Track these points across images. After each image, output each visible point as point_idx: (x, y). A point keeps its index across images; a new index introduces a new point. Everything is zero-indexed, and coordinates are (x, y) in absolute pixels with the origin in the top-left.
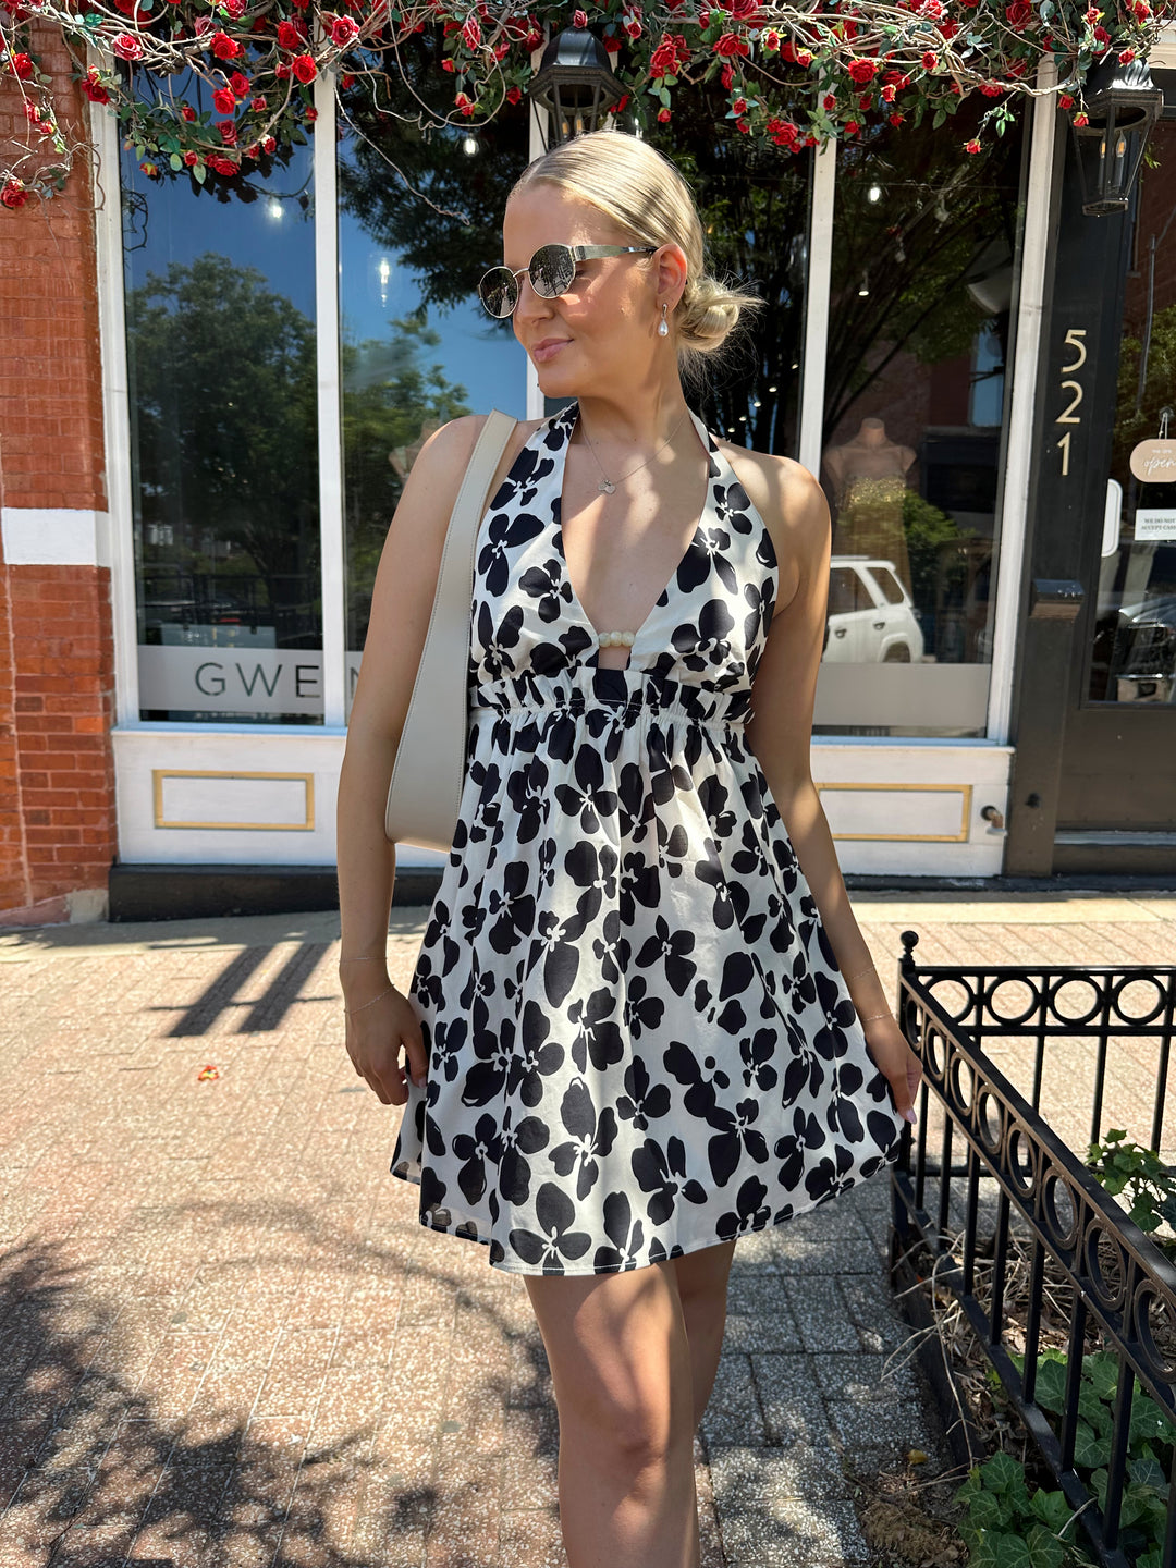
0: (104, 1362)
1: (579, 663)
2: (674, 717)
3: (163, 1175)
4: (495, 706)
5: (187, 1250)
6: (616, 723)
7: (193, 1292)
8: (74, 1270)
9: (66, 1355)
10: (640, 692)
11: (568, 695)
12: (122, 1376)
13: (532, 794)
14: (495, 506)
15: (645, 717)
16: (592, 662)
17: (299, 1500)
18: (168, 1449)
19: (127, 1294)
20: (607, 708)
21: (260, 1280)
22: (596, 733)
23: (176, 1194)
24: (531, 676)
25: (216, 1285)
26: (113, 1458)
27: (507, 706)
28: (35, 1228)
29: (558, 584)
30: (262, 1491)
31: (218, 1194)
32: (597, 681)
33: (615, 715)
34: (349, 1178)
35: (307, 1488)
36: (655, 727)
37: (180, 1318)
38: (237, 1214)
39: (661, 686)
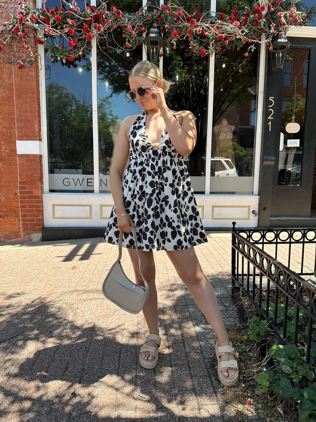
0: (63, 316)
1: (149, 149)
2: (167, 158)
3: (67, 286)
4: (135, 159)
5: (76, 298)
6: (157, 159)
7: (79, 305)
8: (51, 302)
9: (53, 315)
10: (161, 154)
11: (148, 155)
12: (66, 318)
13: (143, 173)
14: (134, 125)
15: (162, 158)
16: (152, 149)
17: (109, 335)
18: (80, 328)
19: (64, 305)
20: (155, 157)
21: (93, 302)
22: (153, 161)
23: (71, 289)
24: (141, 152)
25: (84, 303)
26: (68, 331)
27: (137, 158)
28: (40, 295)
30: (101, 334)
31: (81, 288)
32: (153, 152)
33: (157, 158)
35: (111, 333)
36: (164, 160)
37: (77, 309)
38: (86, 292)
39: (164, 153)
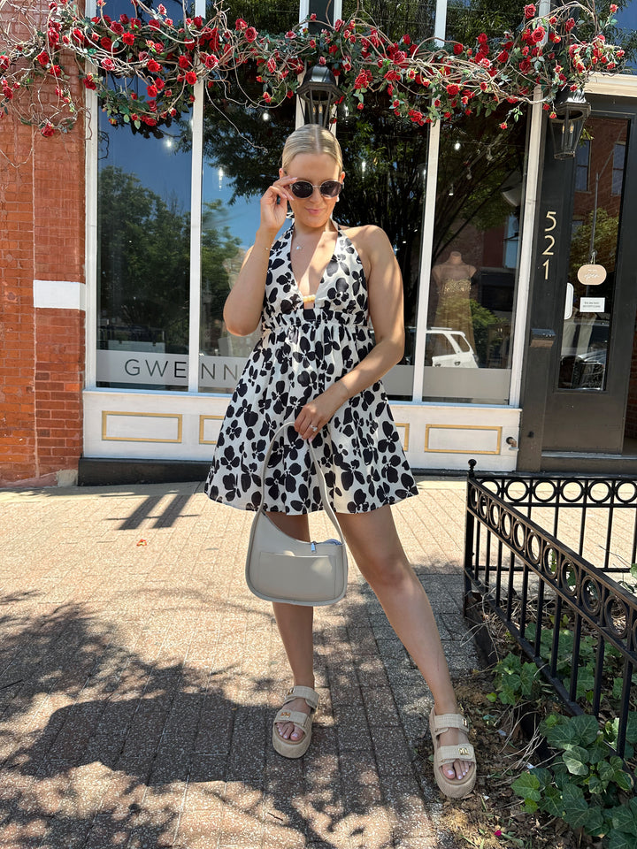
0: (117, 642)
1: (297, 308)
2: (334, 324)
3: (127, 580)
4: (271, 328)
5: (145, 605)
6: (313, 328)
7: (150, 620)
8: (93, 613)
9: (96, 640)
10: (320, 315)
11: (295, 320)
12: (124, 647)
13: (285, 356)
15: (323, 325)
16: (302, 307)
17: (211, 685)
18: (150, 669)
19: (120, 620)
20: (309, 323)
21: (181, 615)
22: (306, 332)
23: (135, 586)
24: (281, 314)
25: (161, 617)
26: (126, 673)
27: (274, 327)
28: (71, 598)
29: (290, 280)
30: (195, 683)
31: (155, 586)
33: (312, 325)
34: (216, 580)
35: (215, 681)
36: (326, 328)
37: (147, 628)
38: (166, 593)
39: (328, 314)
